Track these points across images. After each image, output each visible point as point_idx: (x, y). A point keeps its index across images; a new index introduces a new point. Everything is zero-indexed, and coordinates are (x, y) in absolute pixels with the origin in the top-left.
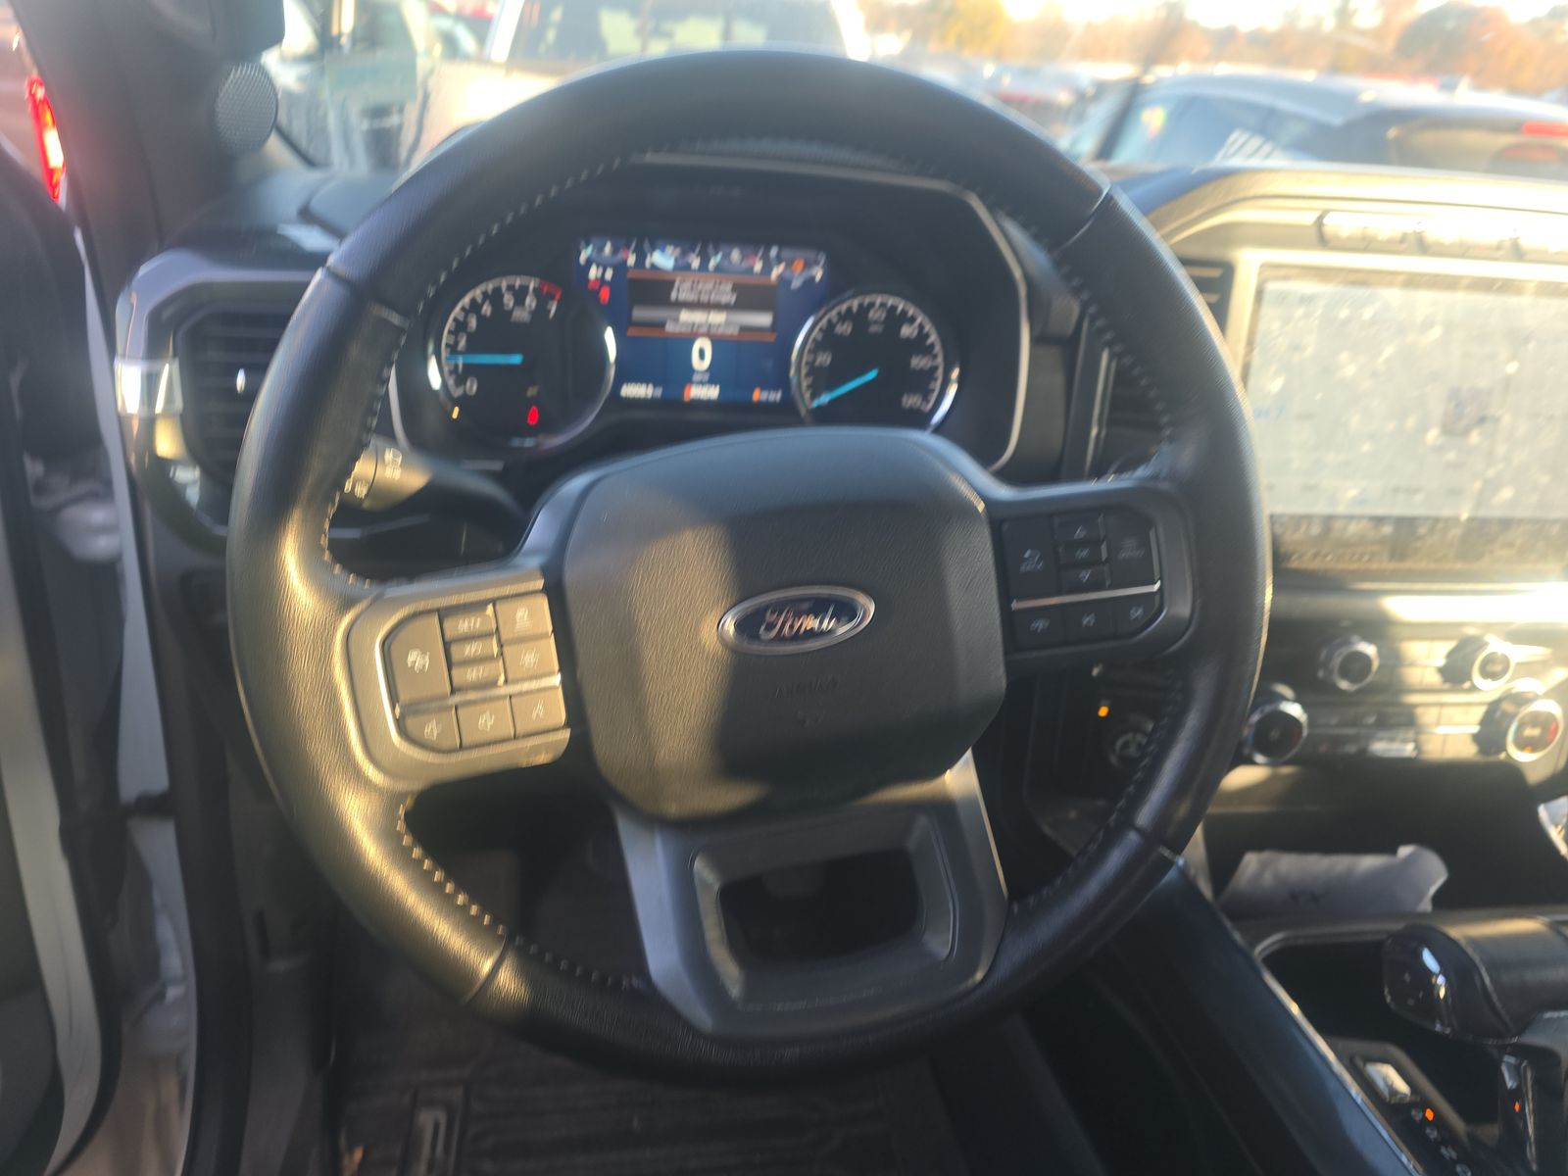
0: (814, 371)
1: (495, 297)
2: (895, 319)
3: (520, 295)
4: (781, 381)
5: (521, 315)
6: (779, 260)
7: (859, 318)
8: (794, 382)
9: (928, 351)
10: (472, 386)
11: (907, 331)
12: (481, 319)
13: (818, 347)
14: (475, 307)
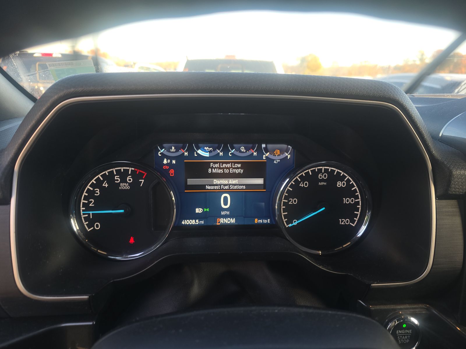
0: (288, 207)
1: (110, 178)
2: (333, 178)
3: (123, 176)
4: (270, 212)
5: (124, 186)
6: (267, 150)
7: (313, 178)
8: (277, 213)
9: (353, 194)
10: (97, 226)
11: (340, 184)
12: (102, 189)
13: (291, 195)
14: (99, 183)
